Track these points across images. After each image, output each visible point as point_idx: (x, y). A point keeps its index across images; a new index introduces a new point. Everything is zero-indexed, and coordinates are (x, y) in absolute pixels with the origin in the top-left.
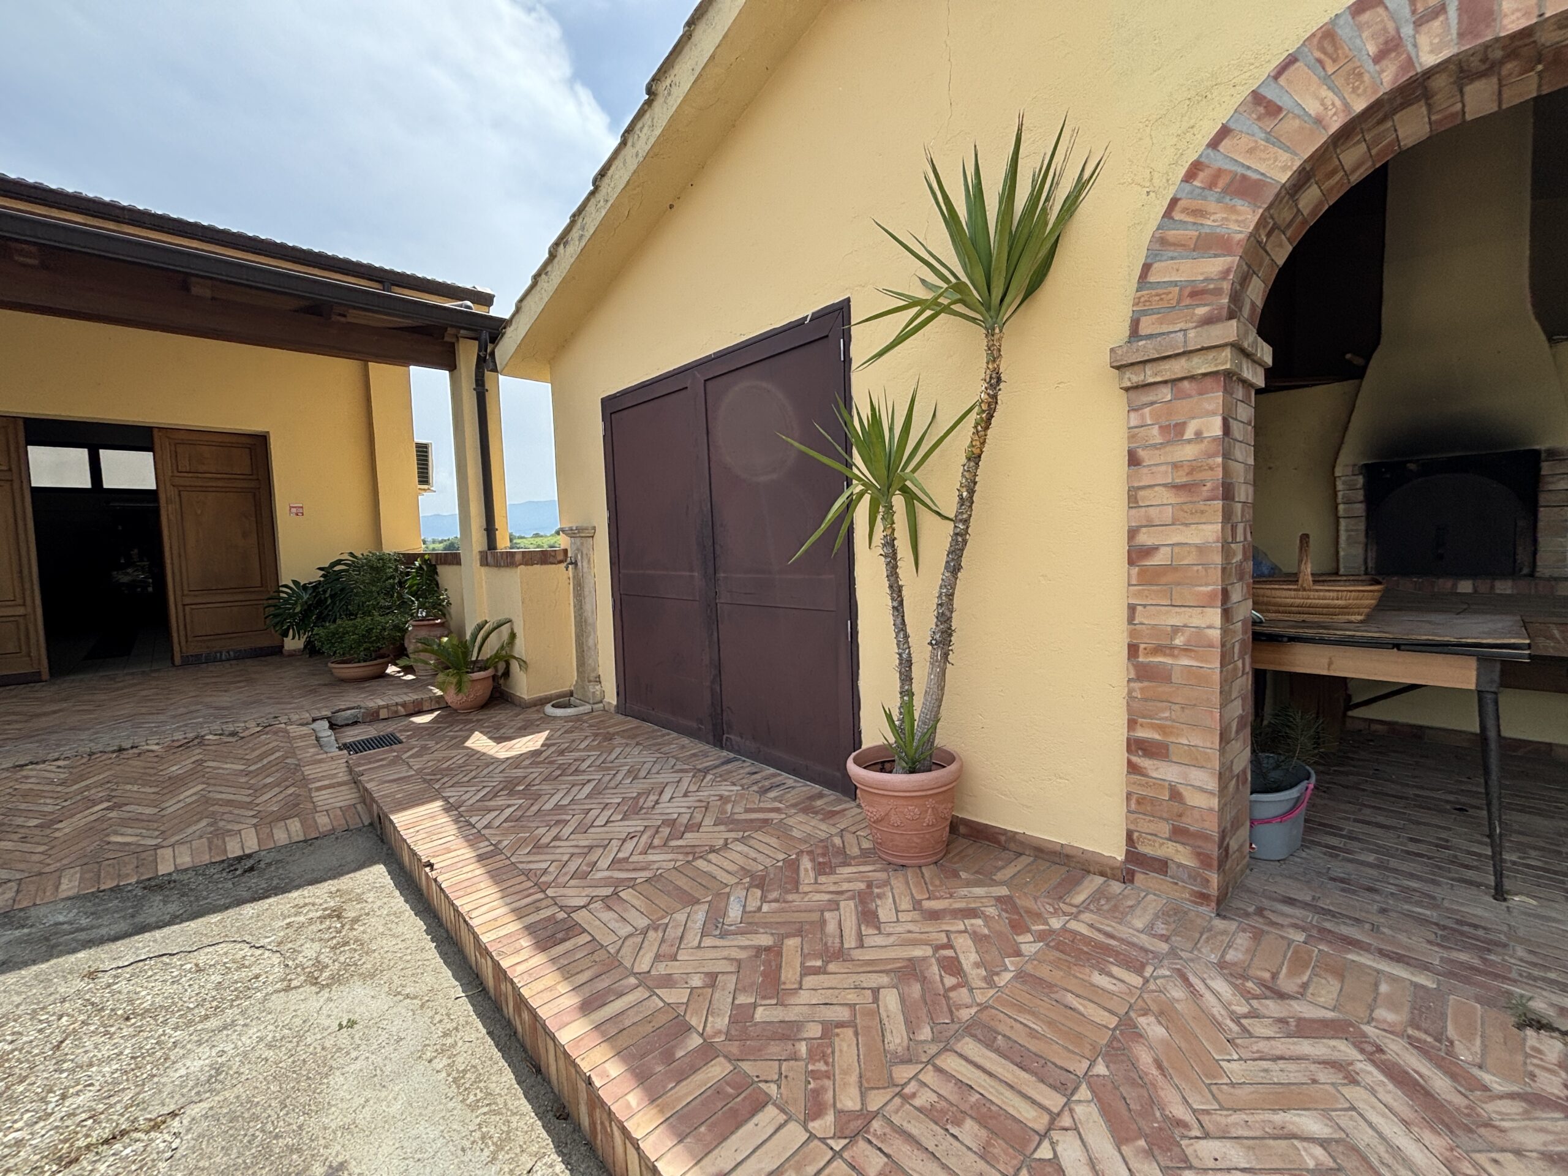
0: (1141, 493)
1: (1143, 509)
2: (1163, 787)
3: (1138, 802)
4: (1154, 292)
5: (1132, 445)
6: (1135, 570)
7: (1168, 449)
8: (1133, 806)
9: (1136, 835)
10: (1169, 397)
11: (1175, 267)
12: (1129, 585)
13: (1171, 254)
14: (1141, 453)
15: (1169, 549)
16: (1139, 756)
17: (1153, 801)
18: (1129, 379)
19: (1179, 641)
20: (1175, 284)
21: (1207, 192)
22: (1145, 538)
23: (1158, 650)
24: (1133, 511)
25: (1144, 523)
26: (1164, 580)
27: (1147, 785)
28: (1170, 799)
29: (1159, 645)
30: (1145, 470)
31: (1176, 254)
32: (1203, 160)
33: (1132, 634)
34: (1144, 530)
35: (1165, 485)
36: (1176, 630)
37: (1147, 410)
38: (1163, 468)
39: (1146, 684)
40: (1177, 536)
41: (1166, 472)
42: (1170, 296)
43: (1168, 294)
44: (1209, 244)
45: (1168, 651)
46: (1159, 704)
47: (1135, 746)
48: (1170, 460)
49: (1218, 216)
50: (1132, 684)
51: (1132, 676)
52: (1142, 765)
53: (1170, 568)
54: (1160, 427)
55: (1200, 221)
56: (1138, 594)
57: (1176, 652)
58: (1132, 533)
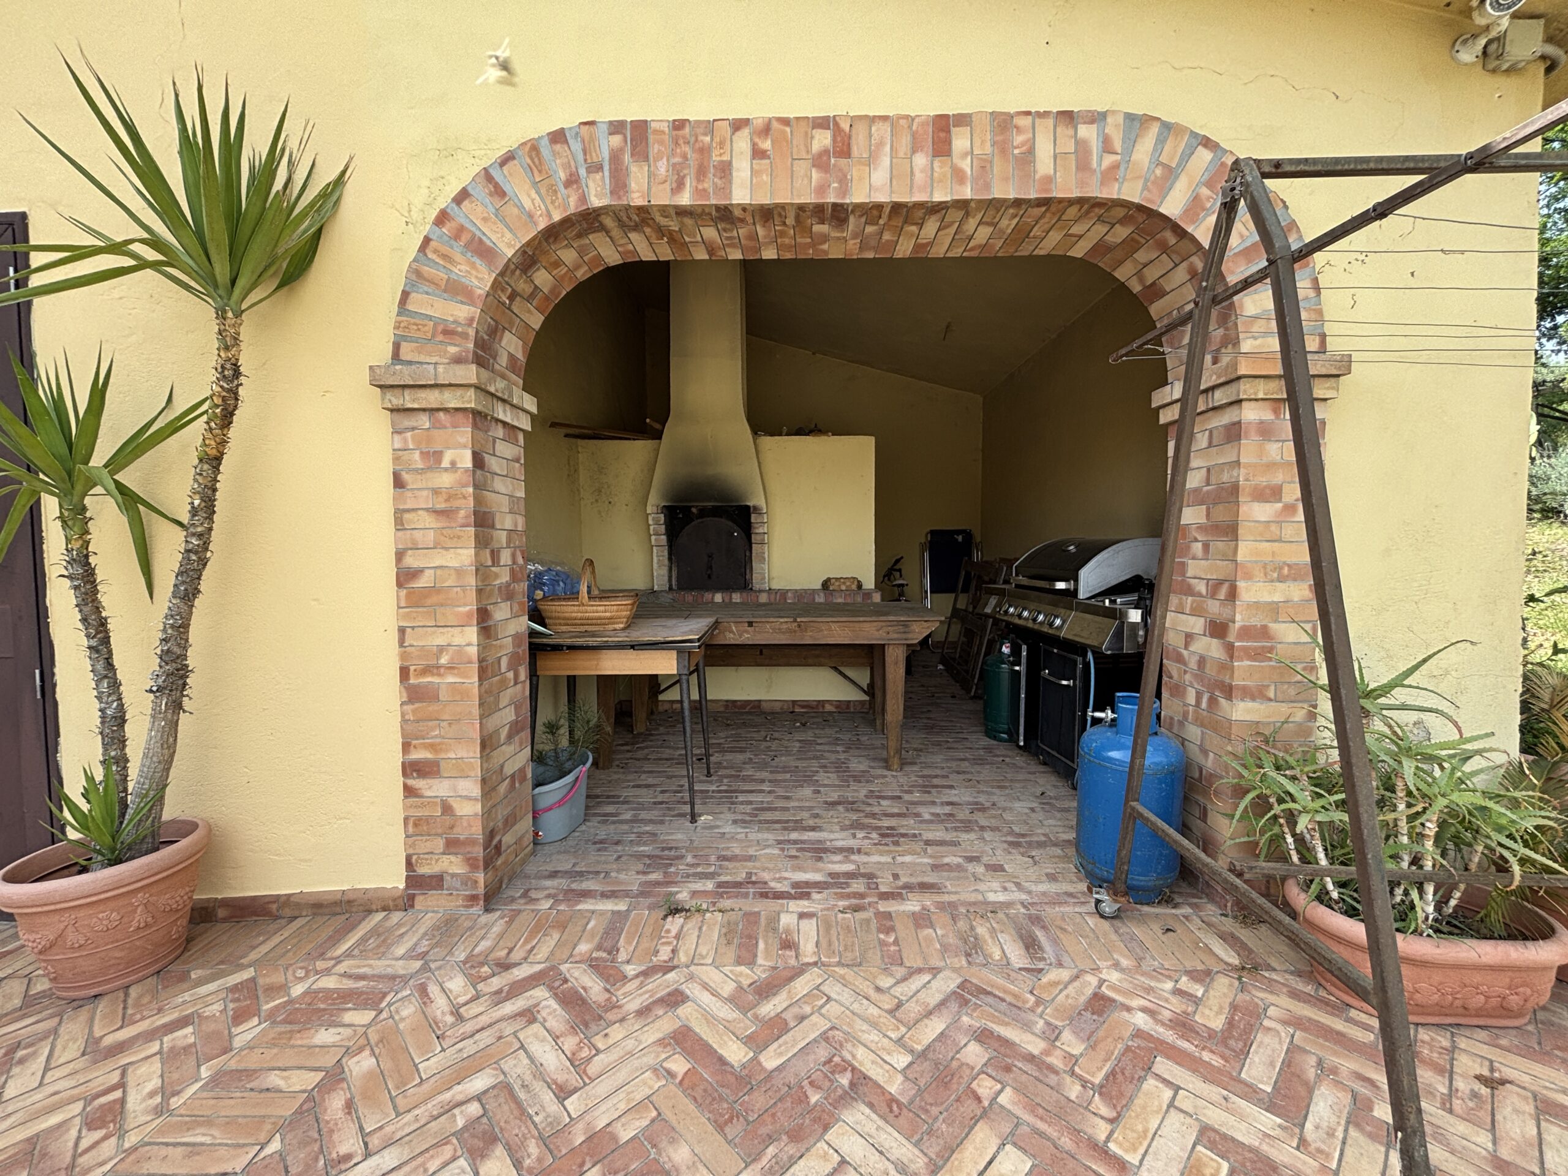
0: (406, 516)
1: (409, 532)
2: (435, 804)
3: (416, 825)
4: (413, 321)
5: (397, 468)
6: (403, 593)
7: (429, 475)
8: (411, 830)
9: (414, 858)
10: (427, 425)
11: (430, 302)
12: (399, 607)
13: (426, 289)
14: (406, 477)
15: (432, 571)
16: (414, 778)
17: (427, 820)
18: (390, 401)
19: (444, 660)
20: (430, 318)
21: (453, 242)
22: (411, 561)
23: (426, 671)
24: (400, 533)
25: (410, 546)
26: (429, 602)
27: (423, 805)
28: (443, 814)
29: (428, 666)
30: (409, 494)
31: (430, 291)
32: (449, 211)
33: (403, 656)
34: (410, 552)
35: (427, 510)
36: (441, 649)
37: (409, 435)
38: (425, 493)
39: (417, 705)
40: (440, 559)
41: (428, 497)
42: (426, 328)
43: (425, 325)
44: (455, 290)
45: (435, 671)
46: (430, 724)
47: (411, 769)
48: (430, 485)
49: (463, 267)
50: (405, 707)
51: (404, 699)
52: (417, 786)
53: (434, 590)
54: (422, 453)
55: (449, 266)
56: (406, 617)
57: (442, 670)
58: (400, 555)
